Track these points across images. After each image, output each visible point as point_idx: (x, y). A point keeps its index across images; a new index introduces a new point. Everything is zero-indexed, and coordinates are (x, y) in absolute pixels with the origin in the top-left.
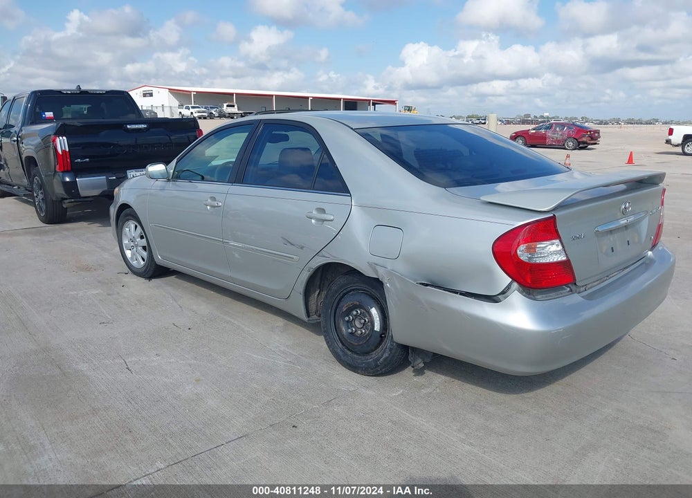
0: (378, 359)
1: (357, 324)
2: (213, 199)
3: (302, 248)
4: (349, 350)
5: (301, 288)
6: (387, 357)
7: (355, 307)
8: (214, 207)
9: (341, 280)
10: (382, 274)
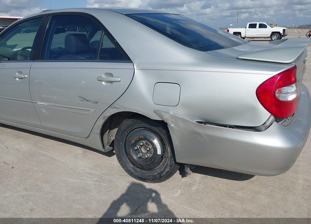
0: (162, 172)
1: (143, 150)
2: (20, 73)
3: (96, 103)
4: (138, 167)
5: (98, 130)
6: (169, 171)
7: (140, 139)
8: (21, 78)
9: (127, 122)
10: (166, 118)
